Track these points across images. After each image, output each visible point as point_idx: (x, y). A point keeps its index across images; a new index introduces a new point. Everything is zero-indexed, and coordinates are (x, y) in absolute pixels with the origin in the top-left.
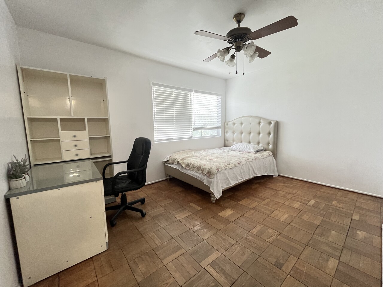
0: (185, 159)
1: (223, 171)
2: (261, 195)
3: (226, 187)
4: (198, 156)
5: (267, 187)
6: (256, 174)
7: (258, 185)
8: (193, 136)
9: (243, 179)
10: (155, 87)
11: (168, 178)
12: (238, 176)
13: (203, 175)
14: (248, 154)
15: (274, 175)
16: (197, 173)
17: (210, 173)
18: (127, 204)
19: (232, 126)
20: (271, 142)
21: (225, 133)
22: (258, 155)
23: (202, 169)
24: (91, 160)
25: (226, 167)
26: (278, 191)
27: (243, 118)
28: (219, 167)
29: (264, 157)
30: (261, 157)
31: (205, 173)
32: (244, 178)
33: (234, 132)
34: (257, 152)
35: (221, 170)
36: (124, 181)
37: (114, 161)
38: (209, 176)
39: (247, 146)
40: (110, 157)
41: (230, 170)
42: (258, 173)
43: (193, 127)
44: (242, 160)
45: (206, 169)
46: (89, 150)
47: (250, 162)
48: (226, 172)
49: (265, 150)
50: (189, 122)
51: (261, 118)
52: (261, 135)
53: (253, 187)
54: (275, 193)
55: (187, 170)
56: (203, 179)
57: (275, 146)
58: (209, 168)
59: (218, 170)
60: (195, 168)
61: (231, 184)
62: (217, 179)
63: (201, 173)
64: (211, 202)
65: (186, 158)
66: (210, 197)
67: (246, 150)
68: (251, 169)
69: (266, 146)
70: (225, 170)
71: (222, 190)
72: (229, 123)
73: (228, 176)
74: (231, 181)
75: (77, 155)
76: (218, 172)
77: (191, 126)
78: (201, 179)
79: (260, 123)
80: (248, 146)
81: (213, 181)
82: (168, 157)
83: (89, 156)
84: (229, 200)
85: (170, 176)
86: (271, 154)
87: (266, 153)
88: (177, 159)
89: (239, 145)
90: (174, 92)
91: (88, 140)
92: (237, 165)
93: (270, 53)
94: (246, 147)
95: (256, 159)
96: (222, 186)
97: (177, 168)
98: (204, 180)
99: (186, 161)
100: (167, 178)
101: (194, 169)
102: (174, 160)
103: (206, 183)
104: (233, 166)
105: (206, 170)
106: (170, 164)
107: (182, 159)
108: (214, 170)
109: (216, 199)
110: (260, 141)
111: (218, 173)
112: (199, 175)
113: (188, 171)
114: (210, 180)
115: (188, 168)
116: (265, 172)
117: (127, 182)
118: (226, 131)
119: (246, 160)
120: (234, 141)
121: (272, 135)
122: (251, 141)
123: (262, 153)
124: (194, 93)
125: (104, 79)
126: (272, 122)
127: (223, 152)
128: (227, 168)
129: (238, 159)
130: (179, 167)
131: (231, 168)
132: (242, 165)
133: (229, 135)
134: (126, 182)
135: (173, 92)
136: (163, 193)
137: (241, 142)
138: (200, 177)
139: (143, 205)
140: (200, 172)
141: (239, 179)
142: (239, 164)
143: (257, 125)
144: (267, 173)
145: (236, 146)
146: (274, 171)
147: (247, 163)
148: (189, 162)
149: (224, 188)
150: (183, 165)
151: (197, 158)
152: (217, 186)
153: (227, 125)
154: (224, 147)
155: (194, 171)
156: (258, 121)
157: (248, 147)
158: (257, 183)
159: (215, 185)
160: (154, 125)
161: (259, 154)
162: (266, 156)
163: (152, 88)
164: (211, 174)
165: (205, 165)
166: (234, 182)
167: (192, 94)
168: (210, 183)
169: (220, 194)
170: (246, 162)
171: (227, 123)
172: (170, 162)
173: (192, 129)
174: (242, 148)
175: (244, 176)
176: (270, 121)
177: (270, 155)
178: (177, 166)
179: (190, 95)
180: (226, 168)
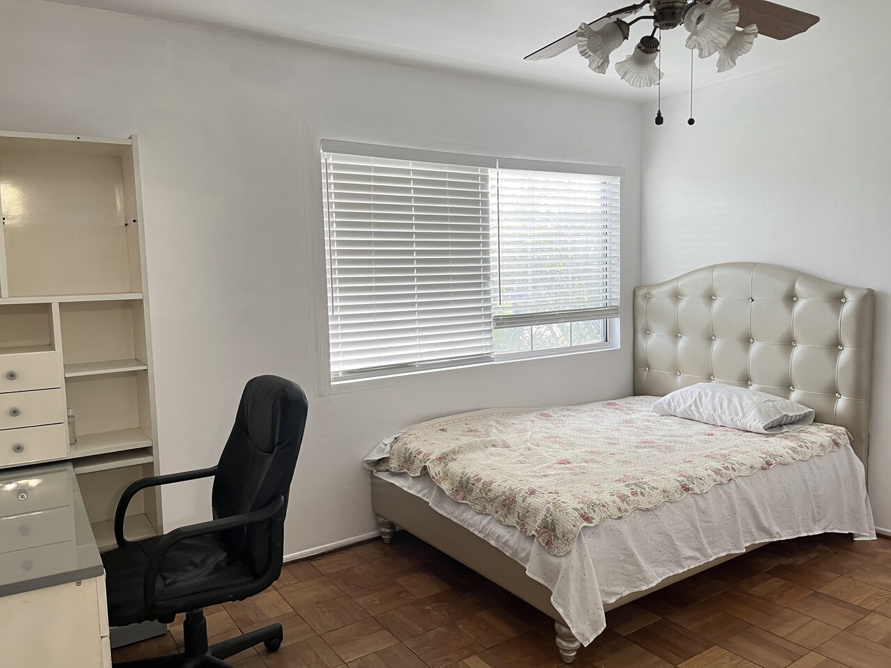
0: (453, 460)
1: (609, 522)
2: (783, 632)
3: (622, 591)
4: (510, 443)
5: (816, 594)
6: (769, 534)
7: (775, 583)
8: (496, 352)
9: (706, 555)
10: (334, 158)
11: (385, 534)
12: (679, 544)
13: (522, 538)
14: (735, 439)
15: (859, 536)
16: (498, 525)
17: (554, 530)
18: (208, 654)
19: (668, 303)
20: (845, 383)
21: (640, 336)
22: (779, 445)
23: (519, 508)
24: (70, 467)
25: (624, 506)
26: (868, 612)
27: (716, 273)
28: (593, 506)
29: (809, 453)
30: (795, 456)
31: (533, 526)
32: (709, 551)
33: (676, 334)
34: (776, 427)
35: (603, 520)
36: (198, 559)
37: (164, 472)
38: (548, 543)
39: (730, 401)
40: (146, 451)
41: (641, 520)
42: (776, 529)
43: (496, 312)
44: (702, 469)
45: (537, 511)
46: (64, 428)
47: (739, 481)
48: (624, 527)
49: (818, 419)
50: (478, 293)
51: (797, 274)
52: (797, 351)
53: (752, 591)
54: (850, 623)
55: (462, 507)
56: (523, 555)
57: (863, 402)
58: (548, 509)
59: (588, 519)
60: (492, 500)
61: (646, 581)
62: (582, 557)
63: (515, 527)
64: (560, 658)
65: (458, 452)
66: (554, 634)
67: (727, 419)
68: (741, 510)
69: (821, 403)
70: (620, 518)
71: (605, 605)
72: (654, 292)
73: (632, 545)
74: (646, 567)
75: (18, 449)
76: (585, 527)
77: (488, 308)
78: (516, 552)
79: (791, 298)
80: (735, 400)
81: (564, 566)
82: (388, 441)
83: (62, 451)
84: (636, 649)
85: (392, 525)
86: (844, 440)
87: (819, 435)
88: (421, 457)
89: (696, 395)
90: (415, 172)
91: (62, 392)
92: (677, 496)
93: (815, 20)
94: (725, 405)
95: (768, 464)
96: (607, 589)
97: (420, 495)
98: (527, 559)
99: (456, 467)
100: (381, 533)
101: (489, 507)
102: (408, 460)
103: (534, 575)
104: (657, 497)
105: (535, 515)
106: (393, 474)
107: (442, 458)
108: (569, 521)
109: (576, 645)
110: (795, 378)
111: (589, 532)
112: (507, 537)
113: (463, 512)
114: (555, 560)
115: (464, 498)
116: (815, 521)
117: (211, 563)
118: (640, 324)
119: (717, 472)
120: (676, 370)
121: (845, 354)
122: (753, 373)
123: (802, 435)
124: (500, 170)
125: (129, 142)
126: (847, 294)
127: (626, 422)
128: (630, 508)
129: (685, 462)
130: (430, 493)
131: (648, 510)
132: (702, 494)
133: (655, 343)
134: (203, 561)
135: (408, 172)
136: (360, 601)
137: (709, 377)
138: (511, 543)
139: (272, 656)
140: (512, 520)
141: (686, 558)
142: (687, 489)
143: (781, 307)
144: (824, 523)
145: (683, 396)
146: (855, 515)
147: (721, 484)
148: (471, 472)
149: (612, 600)
150: (445, 486)
151: (506, 451)
152: (582, 589)
153: (647, 297)
154: (635, 395)
155: (487, 515)
156: (782, 286)
157: (738, 405)
158: (774, 573)
159: (573, 587)
160: (330, 313)
161: (786, 438)
162: (817, 450)
163: (323, 161)
164: (555, 536)
165: (532, 492)
166: (661, 570)
167: (492, 173)
168: (553, 573)
169: (594, 625)
170: (718, 478)
171: (645, 290)
172: (394, 464)
173: (488, 324)
174: (710, 408)
175: (710, 543)
176: (837, 289)
177: (837, 444)
178: (419, 487)
179: (485, 179)
180: (626, 511)
